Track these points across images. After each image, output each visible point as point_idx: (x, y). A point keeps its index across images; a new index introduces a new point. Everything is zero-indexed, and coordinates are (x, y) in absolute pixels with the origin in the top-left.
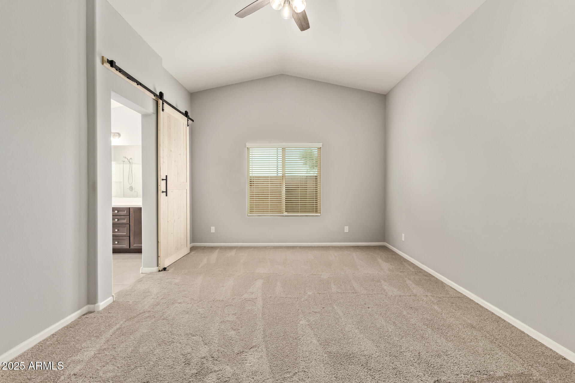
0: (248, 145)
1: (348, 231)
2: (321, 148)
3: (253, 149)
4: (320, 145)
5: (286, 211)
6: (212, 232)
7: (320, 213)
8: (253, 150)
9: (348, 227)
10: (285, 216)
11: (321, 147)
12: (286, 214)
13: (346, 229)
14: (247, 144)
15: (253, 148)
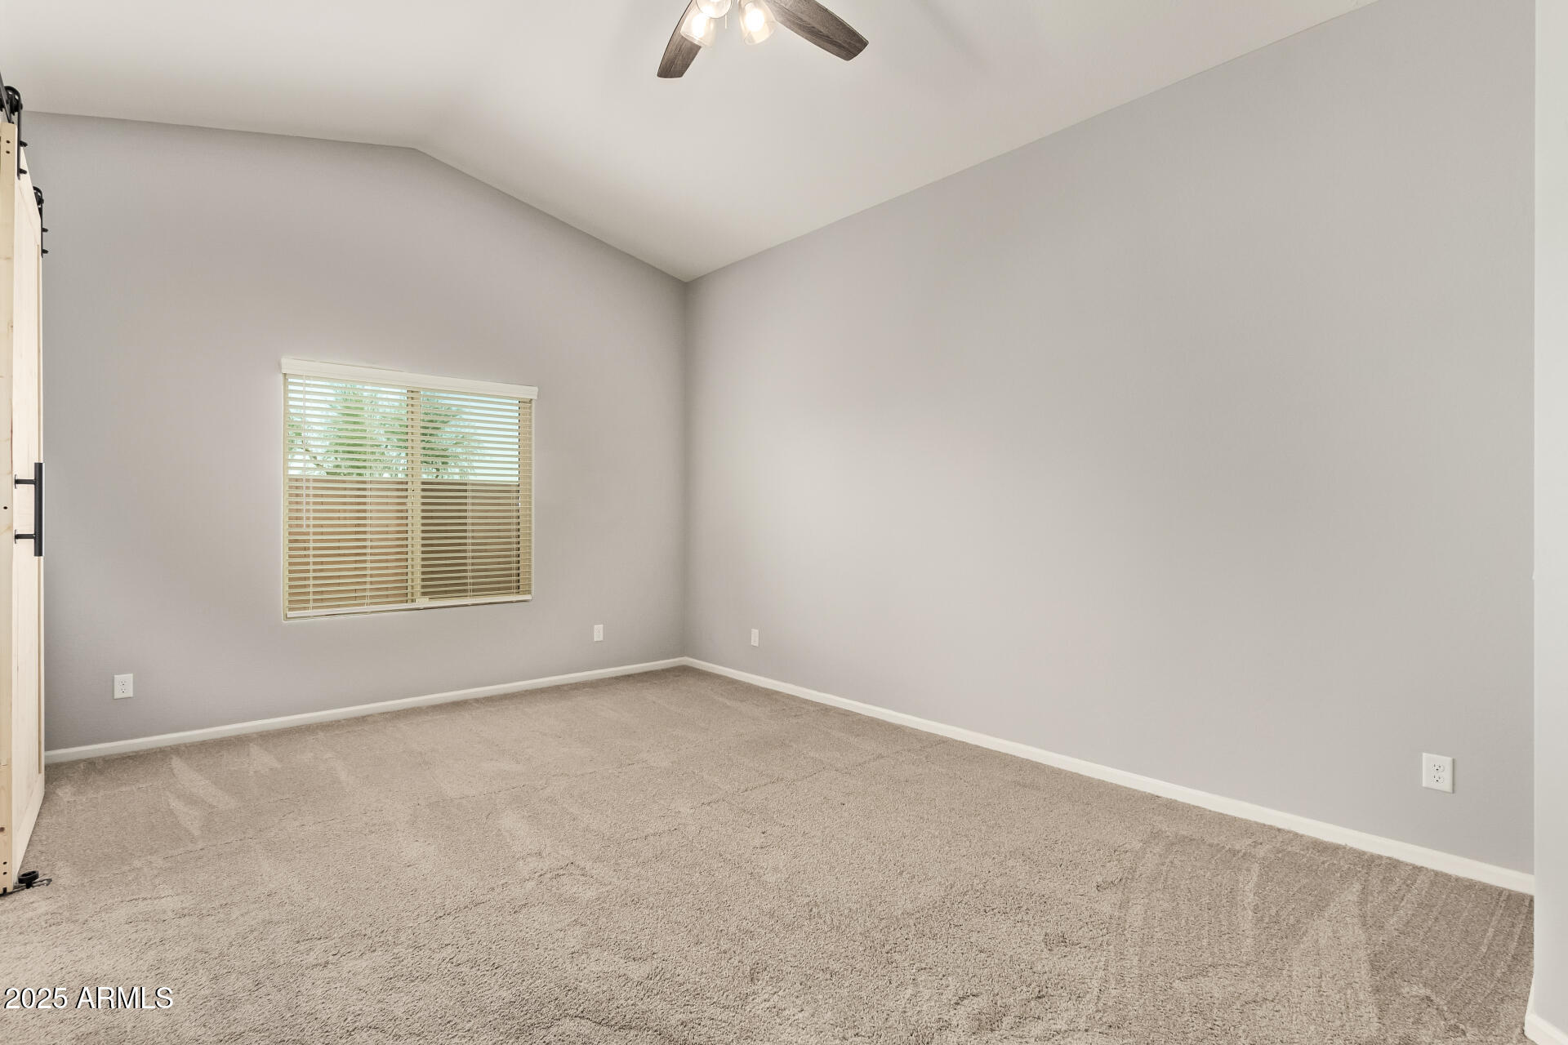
0: (289, 364)
1: (601, 639)
2: (533, 402)
3: (307, 382)
4: (531, 392)
5: (424, 594)
6: (118, 695)
7: (529, 592)
8: (308, 385)
9: (602, 626)
10: (425, 609)
11: (536, 398)
12: (424, 602)
13: (598, 633)
14: (284, 361)
15: (308, 377)
